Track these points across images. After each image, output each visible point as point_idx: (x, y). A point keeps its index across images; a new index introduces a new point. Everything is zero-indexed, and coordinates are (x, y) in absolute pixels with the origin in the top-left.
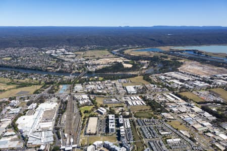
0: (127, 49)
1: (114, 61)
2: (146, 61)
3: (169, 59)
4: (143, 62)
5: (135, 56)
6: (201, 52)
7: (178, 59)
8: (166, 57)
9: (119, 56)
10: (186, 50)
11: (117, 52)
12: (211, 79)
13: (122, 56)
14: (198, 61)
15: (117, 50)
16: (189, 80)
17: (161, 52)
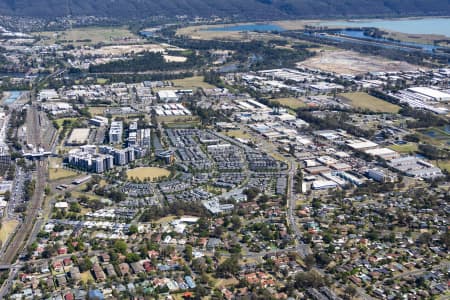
0: (187, 25)
1: (140, 50)
2: (226, 52)
3: (288, 47)
4: (219, 52)
5: (201, 41)
6: (383, 33)
7: (312, 47)
8: (284, 43)
9: (159, 41)
10: (349, 30)
11: (157, 31)
12: (357, 78)
13: (166, 42)
14: (355, 50)
15: (155, 29)
16: (305, 81)
17: (276, 33)
